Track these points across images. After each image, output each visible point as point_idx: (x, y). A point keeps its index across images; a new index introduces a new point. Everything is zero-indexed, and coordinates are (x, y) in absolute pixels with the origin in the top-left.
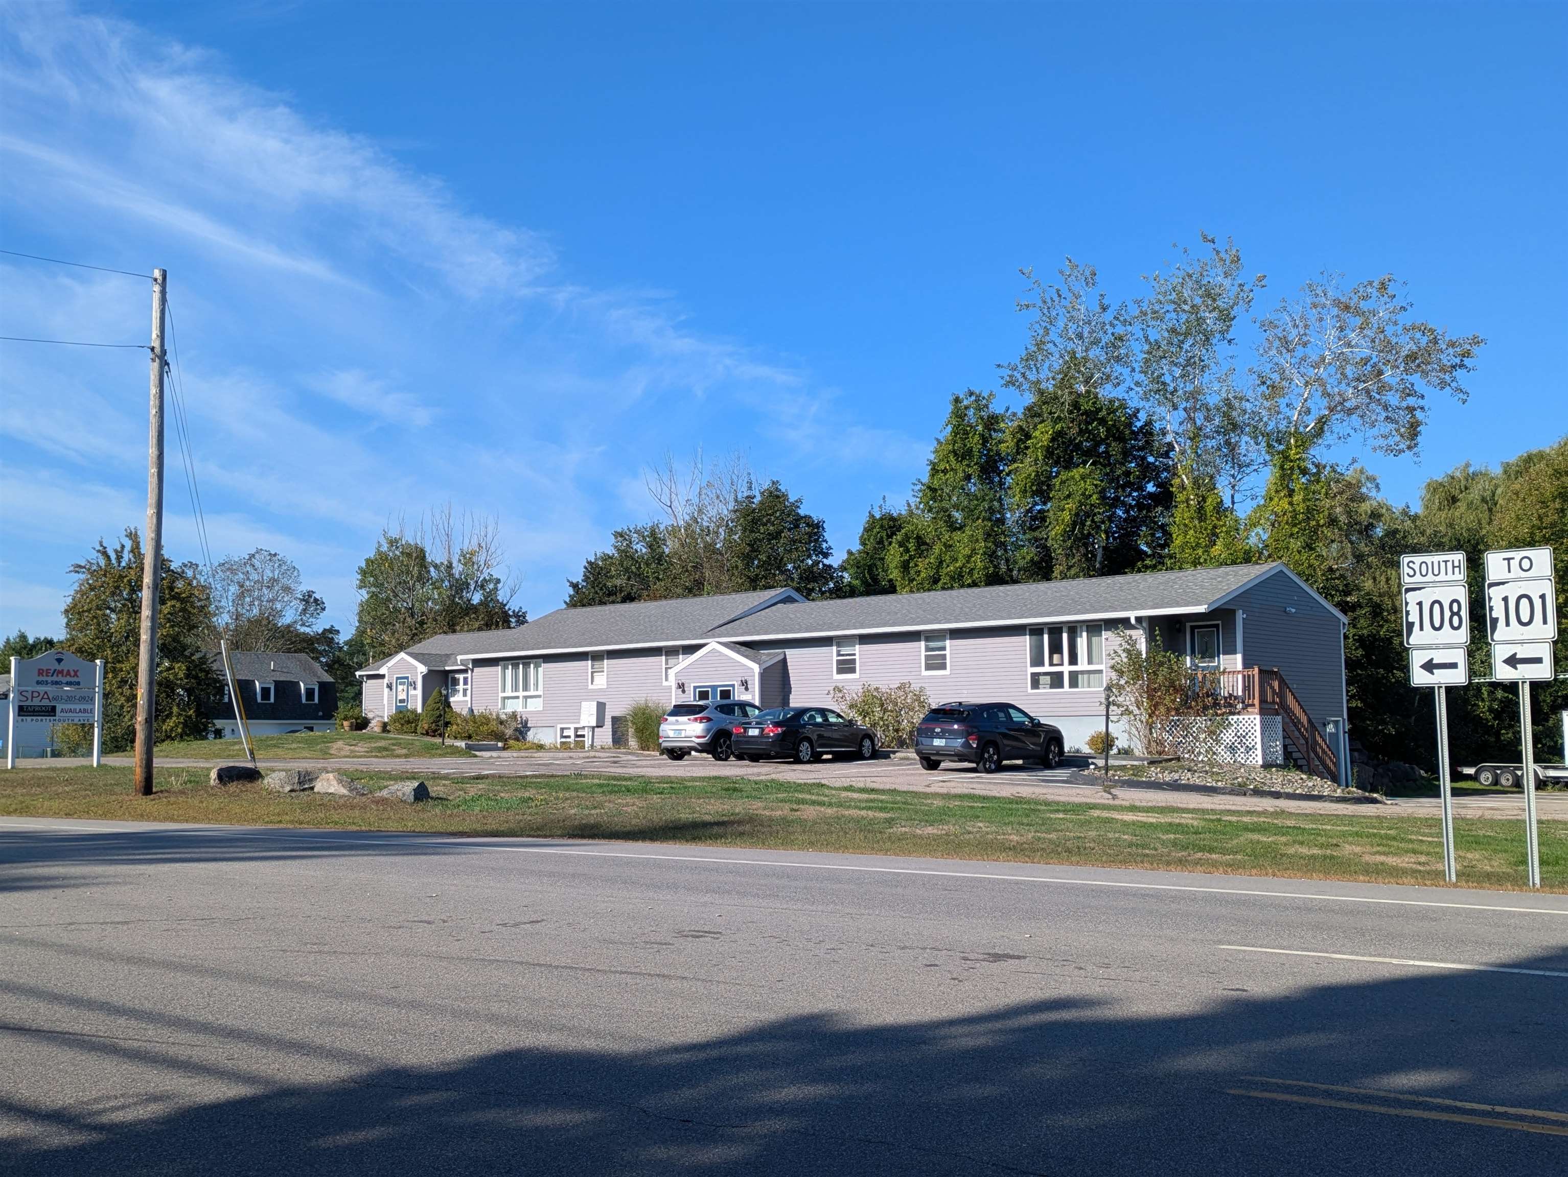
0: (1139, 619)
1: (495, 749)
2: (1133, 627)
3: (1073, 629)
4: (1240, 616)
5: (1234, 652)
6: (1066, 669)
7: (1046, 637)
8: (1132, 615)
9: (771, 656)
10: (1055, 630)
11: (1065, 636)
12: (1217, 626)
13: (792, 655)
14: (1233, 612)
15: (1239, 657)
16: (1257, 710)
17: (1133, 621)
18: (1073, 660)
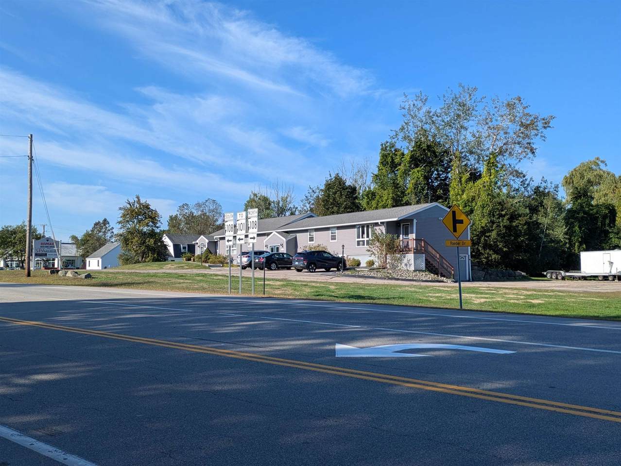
0: (381, 223)
1: (220, 266)
2: (380, 226)
3: (368, 226)
4: (415, 221)
5: (413, 233)
6: (366, 239)
7: (361, 229)
8: (379, 221)
9: (292, 236)
10: (363, 226)
11: (365, 228)
12: (409, 224)
13: (298, 235)
14: (413, 220)
15: (414, 235)
16: (413, 252)
17: (379, 223)
18: (368, 236)
